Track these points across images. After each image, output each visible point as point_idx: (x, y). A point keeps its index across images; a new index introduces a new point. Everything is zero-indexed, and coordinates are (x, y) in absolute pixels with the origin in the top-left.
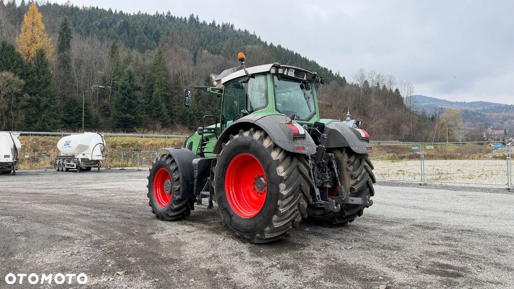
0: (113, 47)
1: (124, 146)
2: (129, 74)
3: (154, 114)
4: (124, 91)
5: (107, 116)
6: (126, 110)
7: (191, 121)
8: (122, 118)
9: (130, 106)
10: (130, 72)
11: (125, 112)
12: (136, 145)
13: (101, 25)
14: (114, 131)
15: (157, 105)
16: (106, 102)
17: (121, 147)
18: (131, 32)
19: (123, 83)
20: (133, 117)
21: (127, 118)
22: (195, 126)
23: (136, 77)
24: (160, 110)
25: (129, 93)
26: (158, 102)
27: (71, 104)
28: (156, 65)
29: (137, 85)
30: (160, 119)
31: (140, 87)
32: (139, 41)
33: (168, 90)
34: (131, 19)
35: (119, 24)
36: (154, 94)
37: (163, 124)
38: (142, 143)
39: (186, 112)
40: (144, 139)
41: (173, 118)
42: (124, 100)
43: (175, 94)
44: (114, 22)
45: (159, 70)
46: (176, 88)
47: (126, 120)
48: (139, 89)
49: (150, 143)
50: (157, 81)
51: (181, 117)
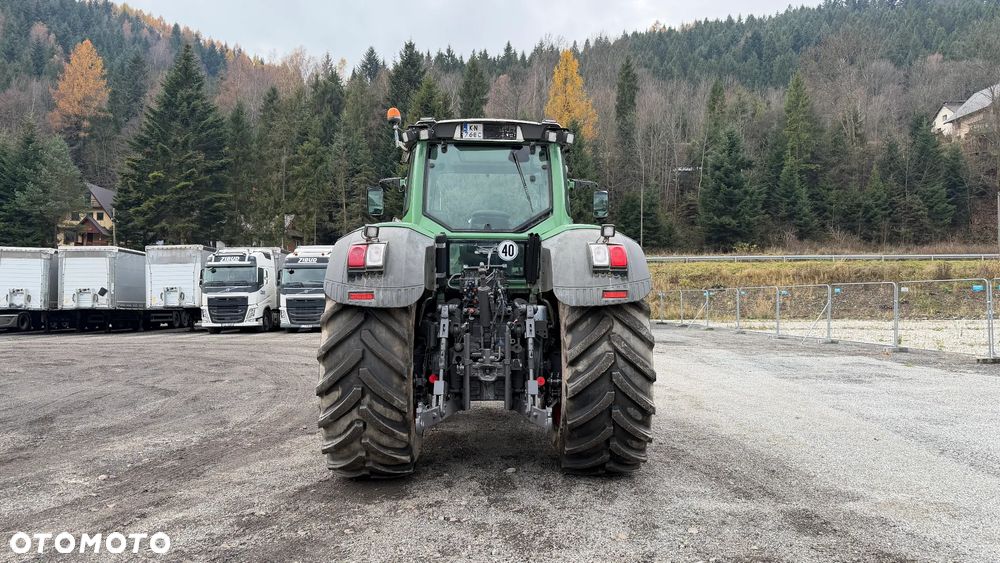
0: (714, 91)
1: (694, 279)
2: (730, 139)
3: (783, 213)
4: (717, 173)
5: (693, 223)
6: (723, 210)
7: (869, 221)
8: (714, 225)
9: (731, 201)
10: (730, 136)
11: (721, 213)
12: (717, 277)
13: (710, 52)
14: (701, 251)
15: (789, 192)
16: (690, 196)
17: (688, 281)
18: (766, 51)
19: (718, 158)
20: (734, 222)
21: (722, 225)
22: (879, 230)
23: (743, 142)
24: (794, 203)
25: (726, 176)
26: (792, 186)
27: (628, 207)
28: (789, 112)
29: (743, 159)
30: (795, 221)
31: (751, 162)
32: (780, 68)
33: (815, 158)
34: (768, 27)
35: (742, 42)
36: (784, 171)
37: (801, 231)
38: (729, 273)
39: (856, 201)
40: (735, 265)
41: (827, 218)
42: (717, 190)
43: (833, 165)
44: (734, 40)
45: (795, 121)
46: (834, 153)
47: (722, 229)
48: (749, 165)
49: (745, 272)
50: (789, 145)
51: (845, 215)
